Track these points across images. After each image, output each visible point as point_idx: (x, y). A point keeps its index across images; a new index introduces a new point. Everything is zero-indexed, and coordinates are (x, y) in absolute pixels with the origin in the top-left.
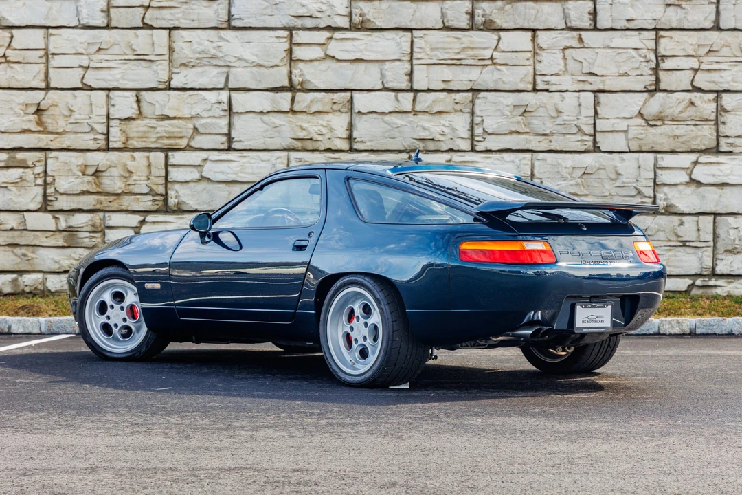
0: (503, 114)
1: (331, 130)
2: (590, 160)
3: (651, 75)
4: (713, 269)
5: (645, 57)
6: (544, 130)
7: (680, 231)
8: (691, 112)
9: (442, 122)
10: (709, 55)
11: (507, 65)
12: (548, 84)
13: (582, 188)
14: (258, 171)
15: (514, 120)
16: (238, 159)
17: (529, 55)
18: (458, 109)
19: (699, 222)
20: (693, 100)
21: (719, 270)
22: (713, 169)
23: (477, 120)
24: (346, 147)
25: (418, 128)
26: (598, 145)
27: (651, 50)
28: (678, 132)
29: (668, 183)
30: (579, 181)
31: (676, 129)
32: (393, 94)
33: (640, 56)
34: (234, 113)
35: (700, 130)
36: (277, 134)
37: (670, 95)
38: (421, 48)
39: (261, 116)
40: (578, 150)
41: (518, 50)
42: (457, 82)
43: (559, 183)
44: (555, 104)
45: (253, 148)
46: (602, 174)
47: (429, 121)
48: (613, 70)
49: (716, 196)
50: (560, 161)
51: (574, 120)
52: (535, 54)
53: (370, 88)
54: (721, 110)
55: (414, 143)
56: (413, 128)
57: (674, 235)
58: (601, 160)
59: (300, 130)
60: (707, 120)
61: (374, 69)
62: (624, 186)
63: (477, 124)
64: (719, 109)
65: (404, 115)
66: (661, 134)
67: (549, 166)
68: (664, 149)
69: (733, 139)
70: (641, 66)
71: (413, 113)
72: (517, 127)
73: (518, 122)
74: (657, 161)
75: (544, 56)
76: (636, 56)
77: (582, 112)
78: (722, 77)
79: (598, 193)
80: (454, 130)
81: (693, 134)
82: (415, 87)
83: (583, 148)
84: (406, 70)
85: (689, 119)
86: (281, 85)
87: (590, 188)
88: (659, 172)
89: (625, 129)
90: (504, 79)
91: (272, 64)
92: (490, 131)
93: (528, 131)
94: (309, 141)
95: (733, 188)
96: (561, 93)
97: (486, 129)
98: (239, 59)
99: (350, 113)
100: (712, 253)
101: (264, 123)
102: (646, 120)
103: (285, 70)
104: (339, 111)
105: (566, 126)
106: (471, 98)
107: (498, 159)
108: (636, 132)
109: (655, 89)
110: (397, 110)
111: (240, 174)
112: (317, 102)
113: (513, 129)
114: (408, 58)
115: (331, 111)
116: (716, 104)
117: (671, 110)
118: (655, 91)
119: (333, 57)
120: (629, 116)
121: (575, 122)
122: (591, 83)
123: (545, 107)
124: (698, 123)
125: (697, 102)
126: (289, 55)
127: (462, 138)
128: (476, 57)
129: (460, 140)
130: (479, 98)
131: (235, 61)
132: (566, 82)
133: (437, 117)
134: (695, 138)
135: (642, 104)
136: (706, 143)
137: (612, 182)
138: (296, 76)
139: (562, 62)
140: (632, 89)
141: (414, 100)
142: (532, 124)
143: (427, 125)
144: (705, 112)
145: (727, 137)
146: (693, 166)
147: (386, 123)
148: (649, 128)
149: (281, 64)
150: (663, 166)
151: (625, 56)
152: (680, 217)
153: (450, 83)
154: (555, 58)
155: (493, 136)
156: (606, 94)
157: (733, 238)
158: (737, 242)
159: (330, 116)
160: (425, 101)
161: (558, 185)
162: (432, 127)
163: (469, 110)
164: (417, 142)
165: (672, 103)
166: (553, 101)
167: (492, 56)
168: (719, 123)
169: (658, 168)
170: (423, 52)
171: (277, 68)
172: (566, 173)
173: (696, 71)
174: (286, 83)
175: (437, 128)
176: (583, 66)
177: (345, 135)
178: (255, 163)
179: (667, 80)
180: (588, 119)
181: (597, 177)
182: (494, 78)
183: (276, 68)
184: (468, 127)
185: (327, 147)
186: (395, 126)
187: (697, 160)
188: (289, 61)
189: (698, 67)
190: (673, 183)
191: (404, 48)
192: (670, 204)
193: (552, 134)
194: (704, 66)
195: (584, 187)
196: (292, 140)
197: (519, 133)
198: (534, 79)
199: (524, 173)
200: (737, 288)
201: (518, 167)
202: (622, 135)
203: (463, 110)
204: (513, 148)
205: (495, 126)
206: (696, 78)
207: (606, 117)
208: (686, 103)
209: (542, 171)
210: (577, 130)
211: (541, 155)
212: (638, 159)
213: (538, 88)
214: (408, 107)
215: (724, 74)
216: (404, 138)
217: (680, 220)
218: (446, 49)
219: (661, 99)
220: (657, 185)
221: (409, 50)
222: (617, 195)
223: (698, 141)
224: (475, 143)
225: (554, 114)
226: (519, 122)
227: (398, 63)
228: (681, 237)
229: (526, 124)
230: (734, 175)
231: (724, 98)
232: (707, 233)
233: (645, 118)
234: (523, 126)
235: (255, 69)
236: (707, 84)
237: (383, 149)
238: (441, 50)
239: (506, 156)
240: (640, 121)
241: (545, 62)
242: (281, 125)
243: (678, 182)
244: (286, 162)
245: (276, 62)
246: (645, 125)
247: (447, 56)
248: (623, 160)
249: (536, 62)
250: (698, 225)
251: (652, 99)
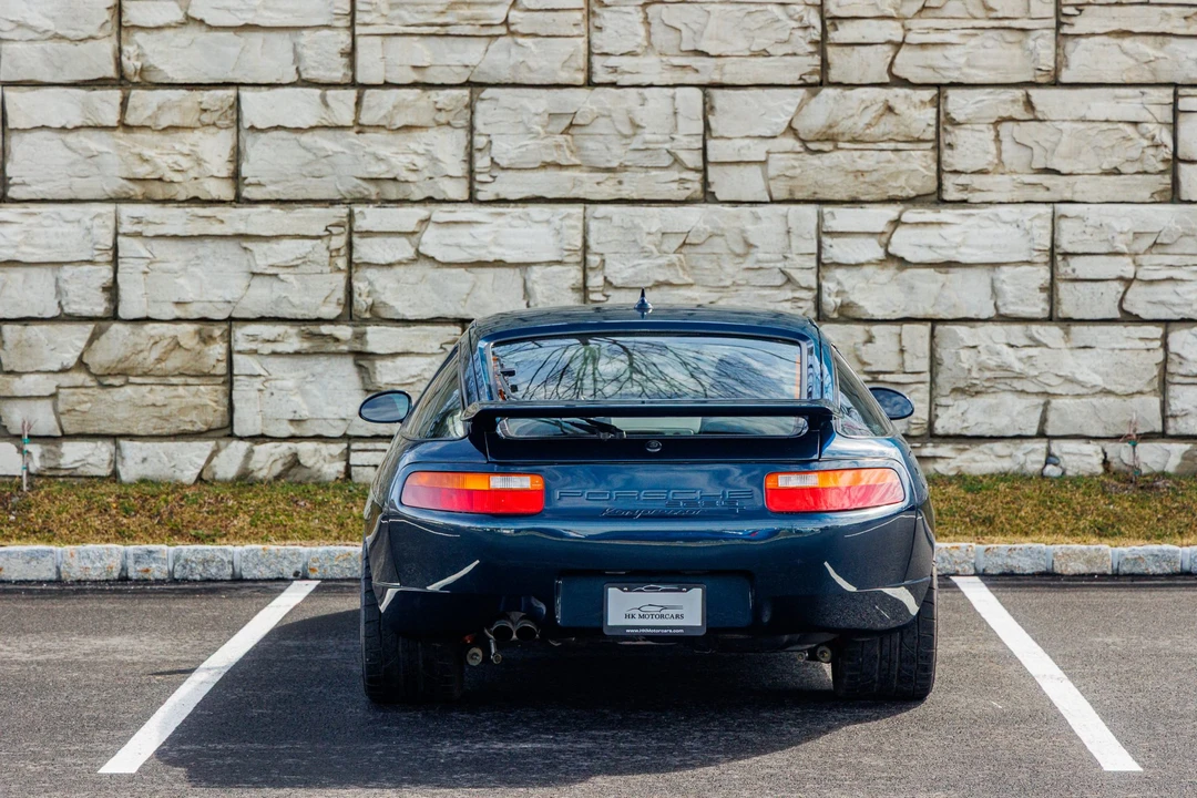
0: (529, 131)
1: (199, 162)
2: (694, 218)
3: (812, 53)
4: (931, 424)
5: (801, 19)
6: (608, 161)
7: (868, 353)
8: (888, 125)
9: (413, 146)
10: (923, 15)
11: (535, 35)
12: (616, 71)
13: (681, 272)
14: (58, 242)
15: (549, 141)
16: (19, 219)
17: (578, 16)
18: (443, 120)
19: (903, 336)
20: (891, 103)
21: (941, 426)
22: (930, 235)
23: (480, 141)
24: (228, 194)
25: (367, 158)
26: (712, 189)
27: (813, 5)
28: (862, 164)
29: (844, 261)
30: (674, 258)
31: (860, 157)
32: (317, 92)
33: (791, 17)
34: (12, 130)
35: (904, 161)
36: (95, 170)
37: (848, 93)
38: (370, 4)
39: (62, 136)
40: (673, 198)
41: (556, 7)
42: (439, 69)
43: (636, 262)
44: (629, 112)
45: (49, 197)
46: (719, 245)
47: (388, 144)
48: (741, 45)
49: (935, 288)
50: (637, 221)
51: (665, 142)
52: (590, 14)
53: (274, 81)
54: (944, 121)
55: (360, 186)
56: (356, 158)
57: (855, 361)
58: (715, 218)
59: (138, 162)
60: (919, 141)
61: (282, 43)
62: (760, 268)
63: (480, 150)
64: (942, 118)
65: (338, 133)
66: (831, 168)
67: (615, 231)
68: (837, 197)
69: (968, 176)
70: (794, 38)
71: (356, 129)
72: (555, 155)
73: (558, 146)
74: (823, 220)
75: (607, 18)
76: (783, 17)
77: (680, 127)
78: (946, 58)
79: (711, 281)
80: (435, 160)
81: (892, 168)
82: (360, 79)
83: (682, 195)
84: (343, 46)
85: (885, 138)
86: (101, 75)
87: (697, 272)
88: (827, 241)
89: (763, 159)
90: (532, 63)
91: (83, 35)
92: (504, 163)
93: (578, 162)
94: (157, 183)
95: (968, 271)
96: (641, 90)
97: (496, 160)
98: (20, 25)
99: (235, 129)
100: (928, 395)
101: (69, 148)
102: (803, 142)
103: (107, 47)
104: (214, 124)
105: (649, 152)
106: (467, 99)
107: (520, 217)
108: (783, 163)
109: (820, 81)
110: (325, 123)
111: (24, 249)
112: (170, 109)
113: (549, 159)
114: (345, 22)
115: (198, 124)
116: (935, 110)
117: (849, 123)
118: (821, 84)
119: (202, 22)
120: (769, 133)
121: (667, 146)
122: (697, 71)
123: (610, 116)
124: (901, 146)
125: (900, 107)
126: (116, 17)
127: (451, 177)
128: (477, 20)
129: (446, 181)
130: (482, 100)
131: (12, 30)
132: (650, 68)
133: (401, 136)
134: (896, 175)
135: (793, 109)
136: (918, 183)
137: (738, 260)
138: (129, 58)
139: (642, 31)
140: (776, 82)
141: (358, 103)
142: (587, 149)
143: (383, 151)
144: (914, 125)
145: (956, 172)
146: (892, 228)
147: (304, 148)
148: (807, 156)
149: (101, 34)
150: (834, 230)
151: (761, 18)
152: (867, 328)
153: (428, 72)
154: (629, 22)
155: (510, 173)
156: (726, 91)
157: (966, 366)
158: (974, 374)
159: (198, 134)
160: (379, 105)
161: (634, 266)
162: (394, 156)
163: (463, 122)
164: (364, 184)
165: (851, 108)
166: (625, 106)
167: (507, 17)
168: (942, 145)
169: (825, 233)
170: (374, 10)
171: (94, 42)
172: (650, 243)
173: (898, 46)
174: (111, 72)
175: (401, 158)
176: (681, 38)
177: (225, 170)
178: (52, 226)
179: (844, 65)
180: (693, 139)
181: (709, 250)
182: (512, 62)
183: (91, 43)
184: (462, 155)
185: (192, 195)
186: (323, 154)
187: (900, 217)
188: (116, 29)
189: (900, 40)
190: (853, 262)
191: (338, 4)
192: (846, 301)
193: (624, 168)
194: (913, 38)
195: (684, 269)
196: (125, 182)
197: (560, 166)
198: (589, 61)
199: (569, 244)
200: (975, 461)
201: (558, 232)
202: (757, 169)
203: (452, 122)
204: (550, 196)
205: (514, 154)
206: (897, 61)
207: (726, 135)
208: (878, 107)
209: (603, 239)
210: (672, 160)
211: (602, 210)
212: (786, 217)
213: (596, 79)
214: (346, 117)
215: (950, 52)
216: (340, 177)
217: (868, 332)
218: (418, 5)
219: (831, 102)
220: (824, 265)
221: (347, 8)
222: (747, 284)
223: (902, 181)
224: (477, 186)
225: (627, 130)
226: (561, 146)
227: (326, 32)
228: (869, 364)
229: (573, 148)
230: (968, 246)
231: (951, 98)
232: (918, 357)
233: (802, 136)
234: (568, 153)
235: (50, 45)
236: (919, 70)
237: (300, 198)
238: (410, 8)
239: (535, 211)
240: (790, 143)
241: (608, 31)
242: (101, 153)
243: (862, 260)
244: (111, 224)
245: (92, 30)
246: (802, 149)
247: (421, 19)
248: (757, 218)
249: (592, 29)
250: (900, 341)
251: (814, 100)
